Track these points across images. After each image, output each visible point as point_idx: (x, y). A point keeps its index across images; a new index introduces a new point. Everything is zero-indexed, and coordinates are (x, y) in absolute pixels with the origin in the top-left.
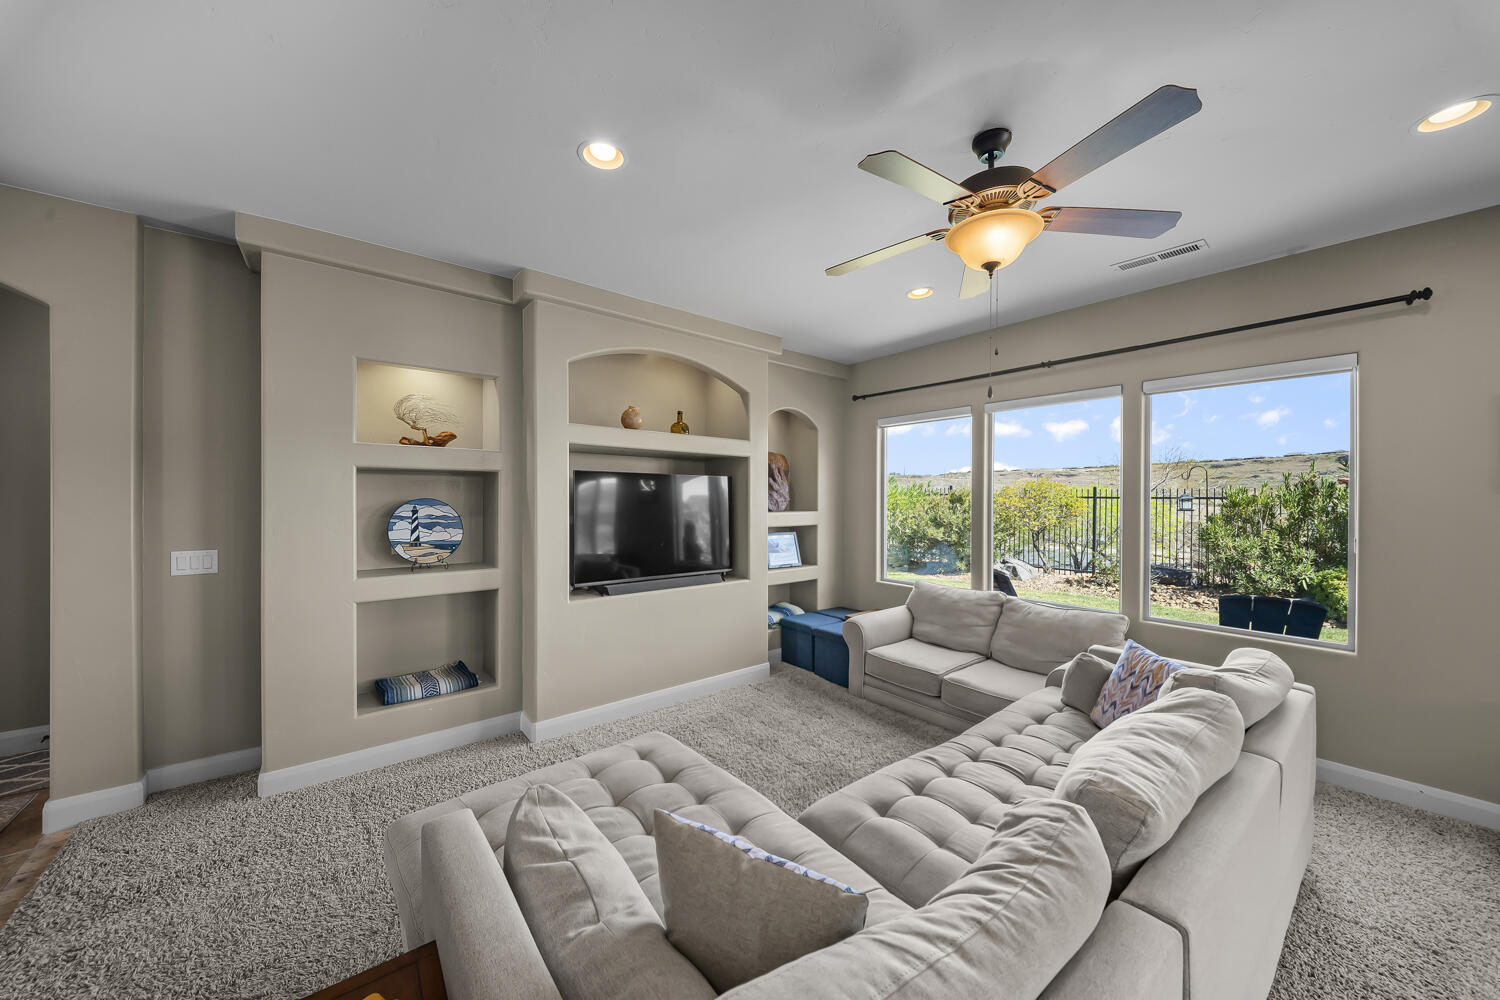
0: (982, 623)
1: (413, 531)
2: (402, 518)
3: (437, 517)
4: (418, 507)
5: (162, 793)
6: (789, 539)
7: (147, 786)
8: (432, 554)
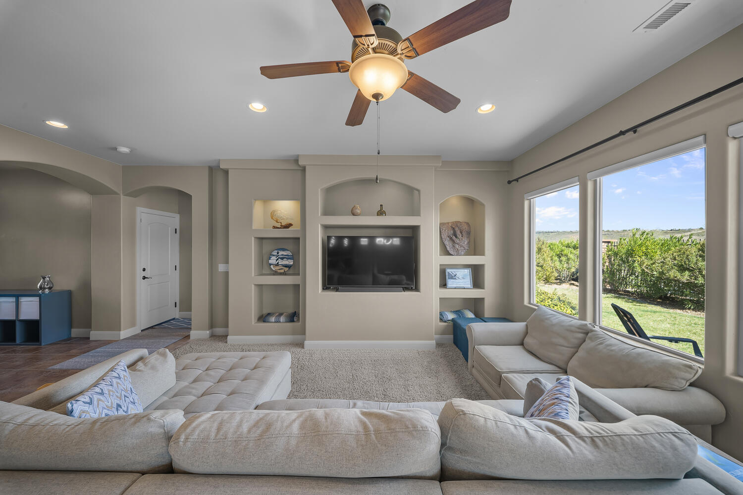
0: (566, 344)
1: (277, 260)
2: (274, 255)
3: (285, 255)
4: (279, 251)
5: (215, 336)
6: (467, 272)
7: (212, 333)
8: (282, 269)
